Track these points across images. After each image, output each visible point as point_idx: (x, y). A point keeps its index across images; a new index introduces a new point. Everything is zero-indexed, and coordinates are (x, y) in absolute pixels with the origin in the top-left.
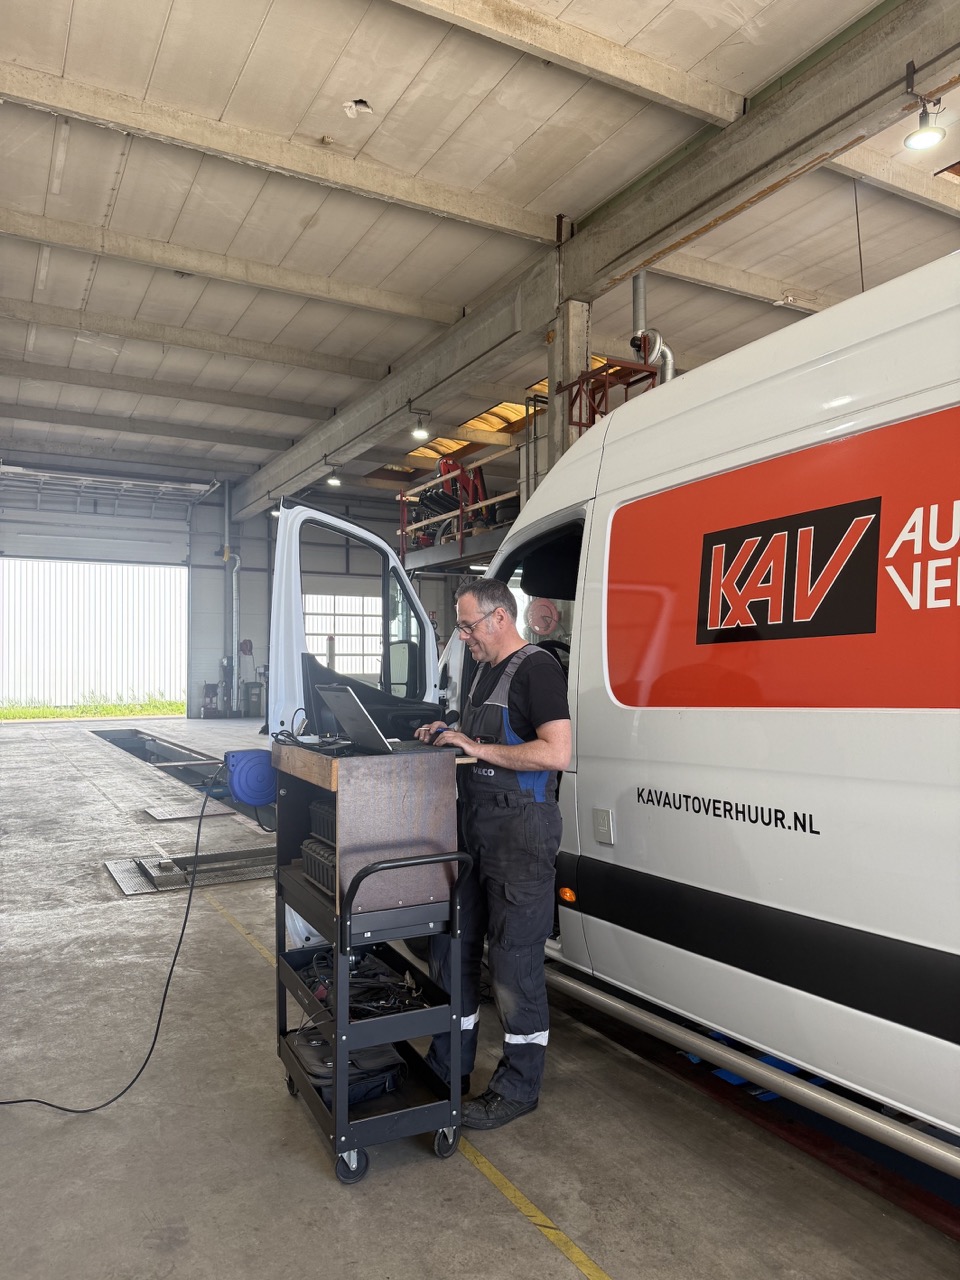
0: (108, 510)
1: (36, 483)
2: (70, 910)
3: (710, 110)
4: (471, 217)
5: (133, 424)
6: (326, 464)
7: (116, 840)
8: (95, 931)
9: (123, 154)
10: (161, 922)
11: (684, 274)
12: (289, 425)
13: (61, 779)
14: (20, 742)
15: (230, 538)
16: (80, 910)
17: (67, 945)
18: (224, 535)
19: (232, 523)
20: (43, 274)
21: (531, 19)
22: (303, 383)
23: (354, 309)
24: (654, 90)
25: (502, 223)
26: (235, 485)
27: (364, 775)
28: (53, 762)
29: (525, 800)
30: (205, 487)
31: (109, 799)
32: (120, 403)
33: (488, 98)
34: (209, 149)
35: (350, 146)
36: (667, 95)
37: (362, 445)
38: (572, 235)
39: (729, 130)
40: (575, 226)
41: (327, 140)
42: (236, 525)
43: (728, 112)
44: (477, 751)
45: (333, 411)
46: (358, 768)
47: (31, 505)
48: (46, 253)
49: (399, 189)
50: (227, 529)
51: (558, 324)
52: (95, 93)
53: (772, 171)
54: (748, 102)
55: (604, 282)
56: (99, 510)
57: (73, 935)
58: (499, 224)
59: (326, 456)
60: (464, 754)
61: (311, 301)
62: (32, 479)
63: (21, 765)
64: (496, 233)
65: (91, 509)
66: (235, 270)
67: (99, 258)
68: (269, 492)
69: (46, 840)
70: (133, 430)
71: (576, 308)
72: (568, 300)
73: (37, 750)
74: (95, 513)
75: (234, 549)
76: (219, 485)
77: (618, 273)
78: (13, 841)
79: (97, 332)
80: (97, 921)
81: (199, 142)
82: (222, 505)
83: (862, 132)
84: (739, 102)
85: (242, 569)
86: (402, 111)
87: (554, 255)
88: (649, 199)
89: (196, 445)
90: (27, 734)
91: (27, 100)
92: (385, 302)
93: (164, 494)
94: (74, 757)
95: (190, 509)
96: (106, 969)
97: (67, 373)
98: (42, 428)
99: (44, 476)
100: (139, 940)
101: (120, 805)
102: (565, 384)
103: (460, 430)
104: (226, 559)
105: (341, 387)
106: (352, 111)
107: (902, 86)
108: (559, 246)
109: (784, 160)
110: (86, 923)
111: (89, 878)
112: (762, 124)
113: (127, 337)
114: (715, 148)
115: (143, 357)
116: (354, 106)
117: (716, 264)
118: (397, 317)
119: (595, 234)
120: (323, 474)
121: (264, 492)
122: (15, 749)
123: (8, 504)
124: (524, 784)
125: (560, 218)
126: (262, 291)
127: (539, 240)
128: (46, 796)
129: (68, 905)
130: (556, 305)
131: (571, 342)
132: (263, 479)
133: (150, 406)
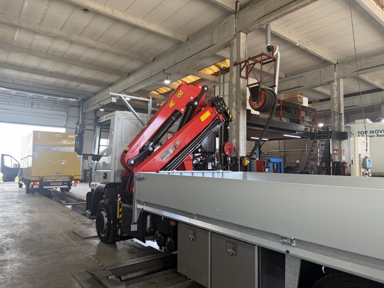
0: (37, 106)
1: (9, 95)
5: (52, 74)
6: (125, 92)
12: (110, 78)
15: (82, 118)
18: (79, 117)
19: (82, 113)
20: (25, 6)
26: (84, 100)
30: (75, 100)
32: (48, 65)
37: (141, 86)
38: (240, 10)
40: (241, 6)
42: (84, 114)
47: (7, 103)
50: (81, 115)
51: (235, 41)
59: (125, 90)
62: (9, 93)
64: (214, 4)
65: (30, 106)
66: (108, 10)
68: (99, 102)
70: (51, 76)
71: (242, 35)
72: (240, 32)
74: (32, 107)
76: (80, 99)
77: (262, 22)
82: (79, 107)
87: (234, 16)
89: (73, 84)
92: (162, 30)
93: (59, 101)
95: (68, 107)
99: (13, 92)
102: (238, 62)
105: (133, 65)
108: (235, 13)
113: (56, 38)
115: (61, 47)
121: (97, 101)
125: (237, 2)
126: (117, 21)
127: (229, 9)
130: (234, 34)
131: (241, 47)
132: (97, 98)
133: (59, 68)
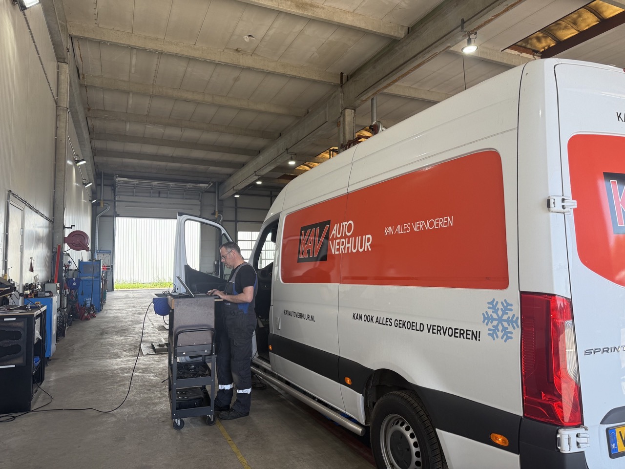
0: (165, 195)
1: (133, 184)
2: (122, 359)
3: (392, 34)
4: (302, 76)
5: (173, 159)
6: (255, 175)
7: (148, 337)
8: (128, 366)
9: (158, 58)
10: (153, 364)
11: (400, 94)
12: (241, 158)
13: (135, 314)
14: (123, 298)
15: (218, 207)
16: (125, 359)
17: (116, 370)
18: (215, 206)
19: (219, 200)
20: (130, 102)
21: (312, 6)
22: (243, 141)
23: (260, 112)
24: (366, 28)
25: (317, 78)
26: (220, 183)
27: (183, 304)
28: (134, 307)
29: (240, 313)
30: (206, 185)
31: (151, 321)
32: (167, 151)
33: (301, 32)
34: (191, 56)
35: (249, 51)
36: (372, 30)
37: (270, 167)
38: (348, 80)
39: (401, 41)
40: (349, 77)
41: (238, 50)
42: (221, 201)
43: (401, 34)
44: (224, 297)
45: (258, 152)
46: (181, 302)
47: (131, 194)
48: (131, 95)
49: (271, 67)
50: (217, 203)
51: (341, 119)
52: (145, 38)
53: (416, 59)
54: (410, 29)
55: (359, 102)
56: (161, 195)
57: (120, 367)
58: (314, 78)
59: (255, 172)
60: (220, 298)
61: (241, 110)
62: (131, 183)
63: (121, 308)
64: (315, 81)
65: (157, 195)
66: (208, 99)
67: (152, 96)
68: (233, 187)
69: (121, 336)
70: (173, 162)
71: (349, 113)
72: (345, 109)
73: (129, 302)
74: (159, 197)
75: (220, 212)
76: (212, 184)
77: (364, 98)
78: (108, 336)
79: (154, 124)
80: (130, 363)
81: (186, 54)
82: (215, 192)
83: (449, 45)
84: (406, 30)
85: (224, 221)
86: (267, 38)
87: (340, 89)
88: (374, 68)
89: (201, 167)
90: (127, 295)
91: (119, 43)
92: (273, 109)
93: (189, 188)
94: (143, 305)
95: (201, 194)
96: (128, 377)
97: (144, 140)
98: (136, 161)
99: (136, 182)
100: (142, 369)
101: (154, 324)
102: (344, 145)
103: (316, 158)
104: (216, 216)
105: (260, 142)
106: (247, 39)
107: (460, 28)
108: (341, 86)
109: (420, 55)
110: (125, 363)
111: (132, 349)
112: (413, 39)
113: (167, 125)
114: (397, 48)
115: (174, 132)
116: (248, 37)
117: (415, 88)
118: (279, 115)
119: (355, 81)
120: (255, 180)
121: (232, 186)
122: (120, 301)
123: (121, 194)
124: (240, 308)
125: (342, 74)
126: (220, 106)
127: (333, 84)
128: (127, 320)
129: (122, 358)
130: (341, 111)
131: (346, 127)
132: (232, 181)
133: (179, 152)
